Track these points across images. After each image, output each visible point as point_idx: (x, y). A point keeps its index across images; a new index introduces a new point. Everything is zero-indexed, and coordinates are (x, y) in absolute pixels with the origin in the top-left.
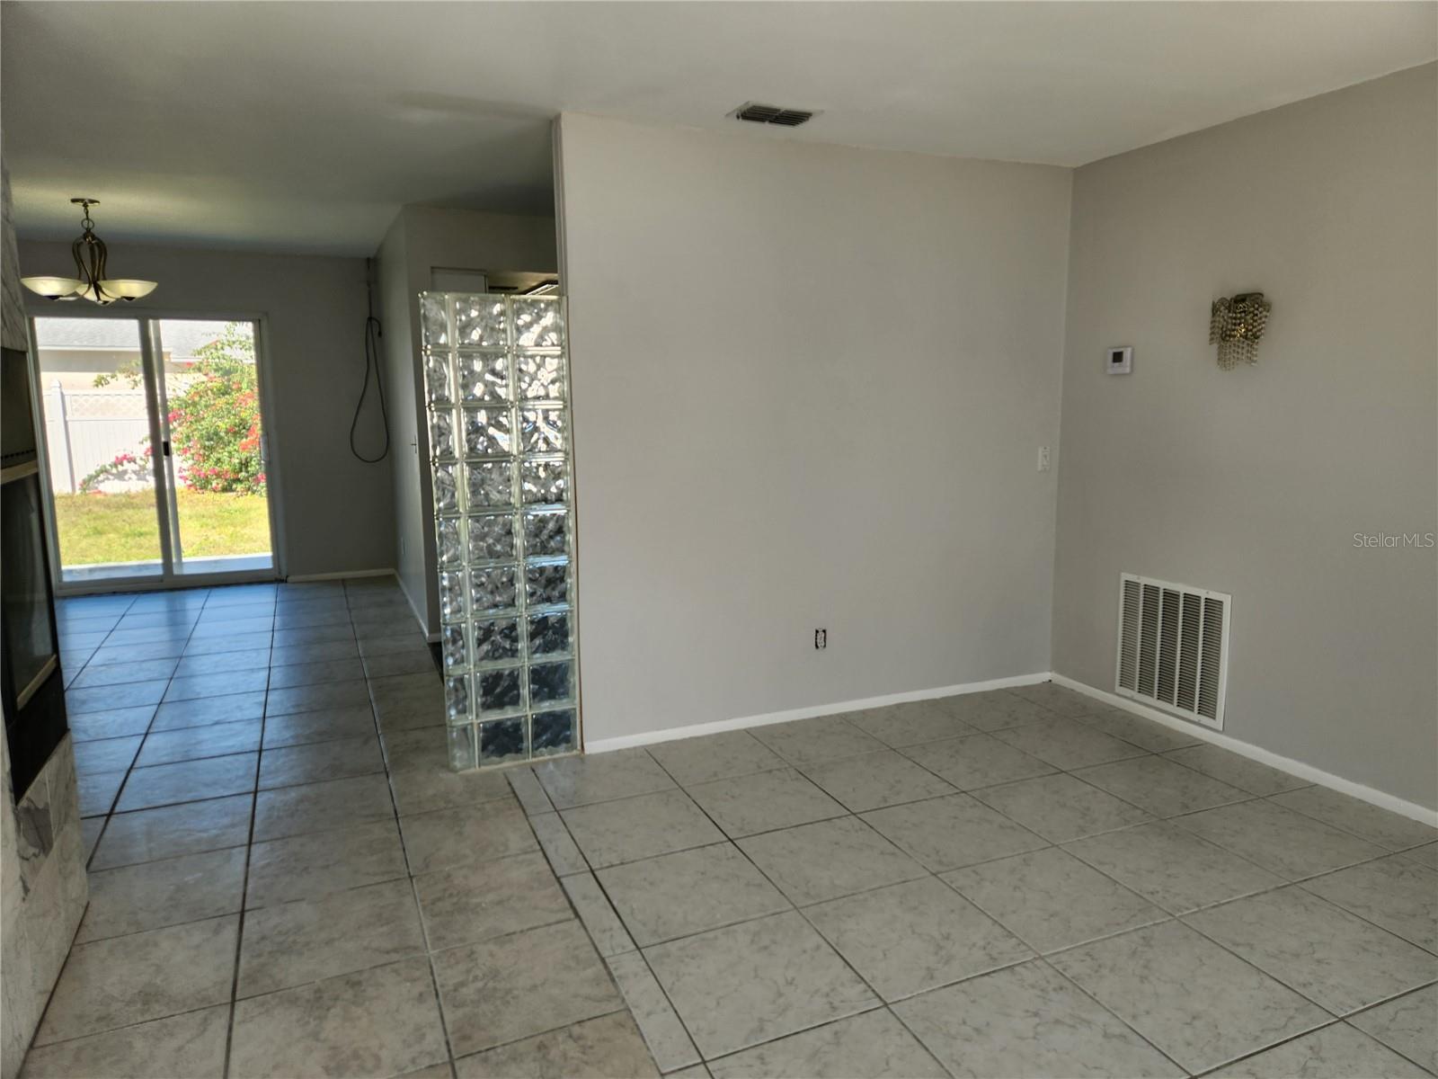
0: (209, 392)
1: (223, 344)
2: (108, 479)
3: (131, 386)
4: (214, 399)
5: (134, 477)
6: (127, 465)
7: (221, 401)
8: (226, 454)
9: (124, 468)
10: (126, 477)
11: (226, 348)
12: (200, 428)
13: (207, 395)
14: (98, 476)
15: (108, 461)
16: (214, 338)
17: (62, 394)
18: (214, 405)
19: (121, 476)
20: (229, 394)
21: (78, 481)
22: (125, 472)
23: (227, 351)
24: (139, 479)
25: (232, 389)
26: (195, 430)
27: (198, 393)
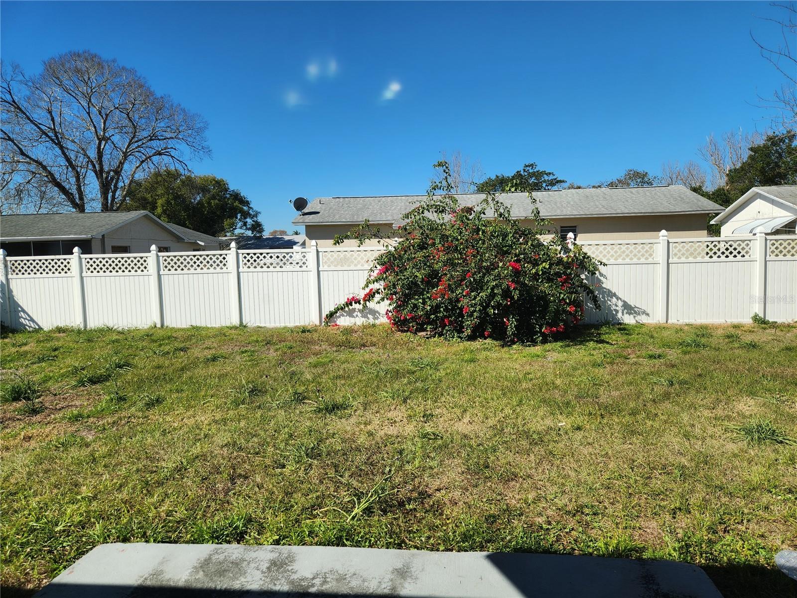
0: (411, 247)
1: (424, 208)
2: (343, 316)
3: (358, 245)
4: (415, 254)
5: (359, 315)
6: (355, 306)
7: (420, 254)
8: (421, 301)
9: (353, 307)
10: (355, 314)
11: (426, 212)
12: (403, 277)
13: (410, 249)
14: (336, 312)
15: (343, 301)
16: (418, 205)
17: (317, 250)
18: (414, 258)
19: (351, 314)
20: (426, 248)
21: (324, 316)
22: (354, 310)
23: (426, 213)
24: (362, 317)
25: (428, 245)
26: (399, 280)
27: (404, 249)
